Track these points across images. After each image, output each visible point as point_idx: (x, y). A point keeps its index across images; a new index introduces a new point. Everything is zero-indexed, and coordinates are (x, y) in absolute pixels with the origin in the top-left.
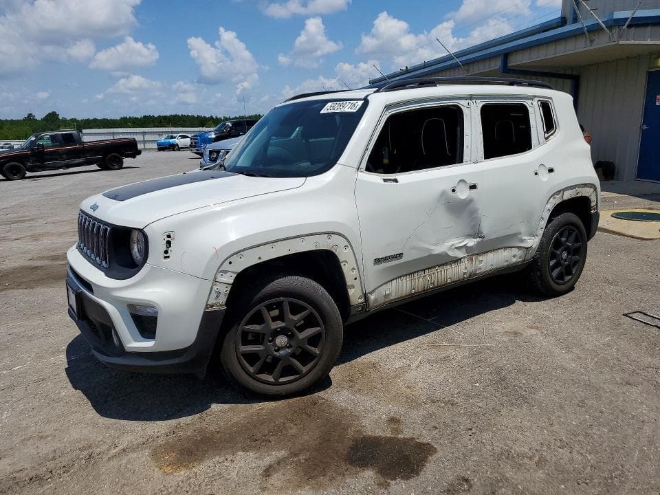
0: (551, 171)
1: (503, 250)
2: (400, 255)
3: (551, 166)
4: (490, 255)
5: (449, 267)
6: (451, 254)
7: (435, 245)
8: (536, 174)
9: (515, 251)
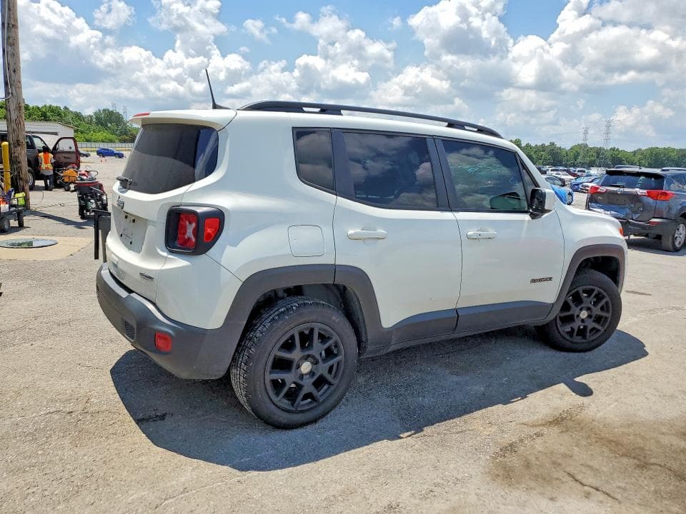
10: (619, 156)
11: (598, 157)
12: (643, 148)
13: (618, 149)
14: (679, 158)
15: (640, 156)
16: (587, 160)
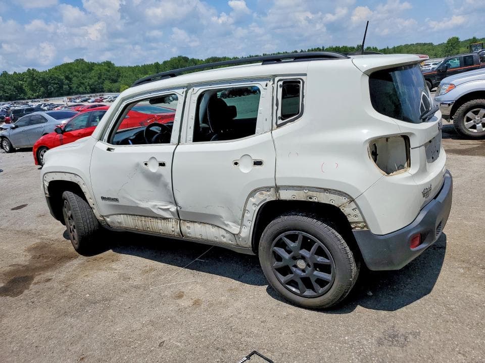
0: (258, 163)
1: (210, 226)
2: (116, 200)
3: (258, 158)
4: (197, 226)
5: (159, 221)
6: (155, 211)
7: (140, 200)
8: (236, 164)
9: (223, 232)
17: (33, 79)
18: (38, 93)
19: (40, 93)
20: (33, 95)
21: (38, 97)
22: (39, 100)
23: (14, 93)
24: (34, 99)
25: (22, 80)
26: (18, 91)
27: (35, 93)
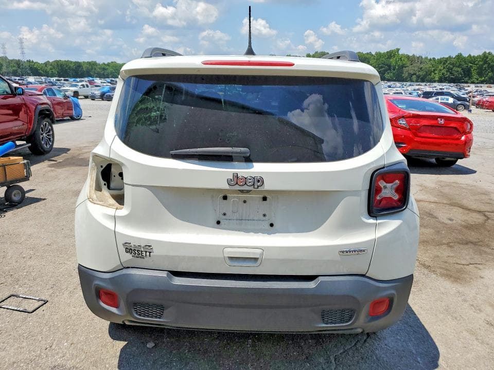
10: (35, 66)
11: (19, 67)
12: (51, 61)
13: (33, 62)
14: (76, 68)
15: (50, 67)
16: (11, 70)
17: (485, 62)
18: (483, 78)
19: (486, 78)
20: (477, 79)
21: (482, 82)
22: (482, 85)
23: (460, 76)
24: (478, 83)
25: (474, 63)
26: (465, 74)
27: (481, 78)
